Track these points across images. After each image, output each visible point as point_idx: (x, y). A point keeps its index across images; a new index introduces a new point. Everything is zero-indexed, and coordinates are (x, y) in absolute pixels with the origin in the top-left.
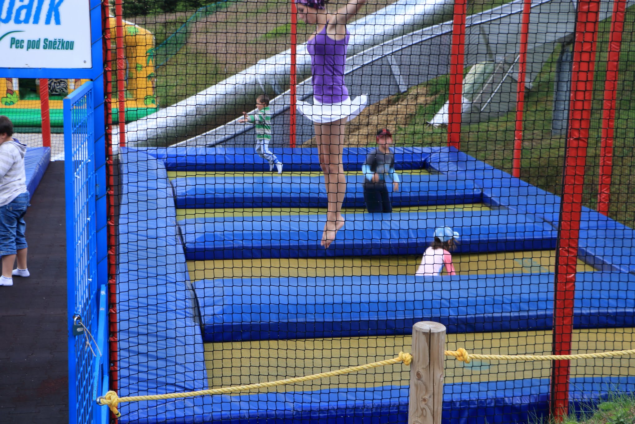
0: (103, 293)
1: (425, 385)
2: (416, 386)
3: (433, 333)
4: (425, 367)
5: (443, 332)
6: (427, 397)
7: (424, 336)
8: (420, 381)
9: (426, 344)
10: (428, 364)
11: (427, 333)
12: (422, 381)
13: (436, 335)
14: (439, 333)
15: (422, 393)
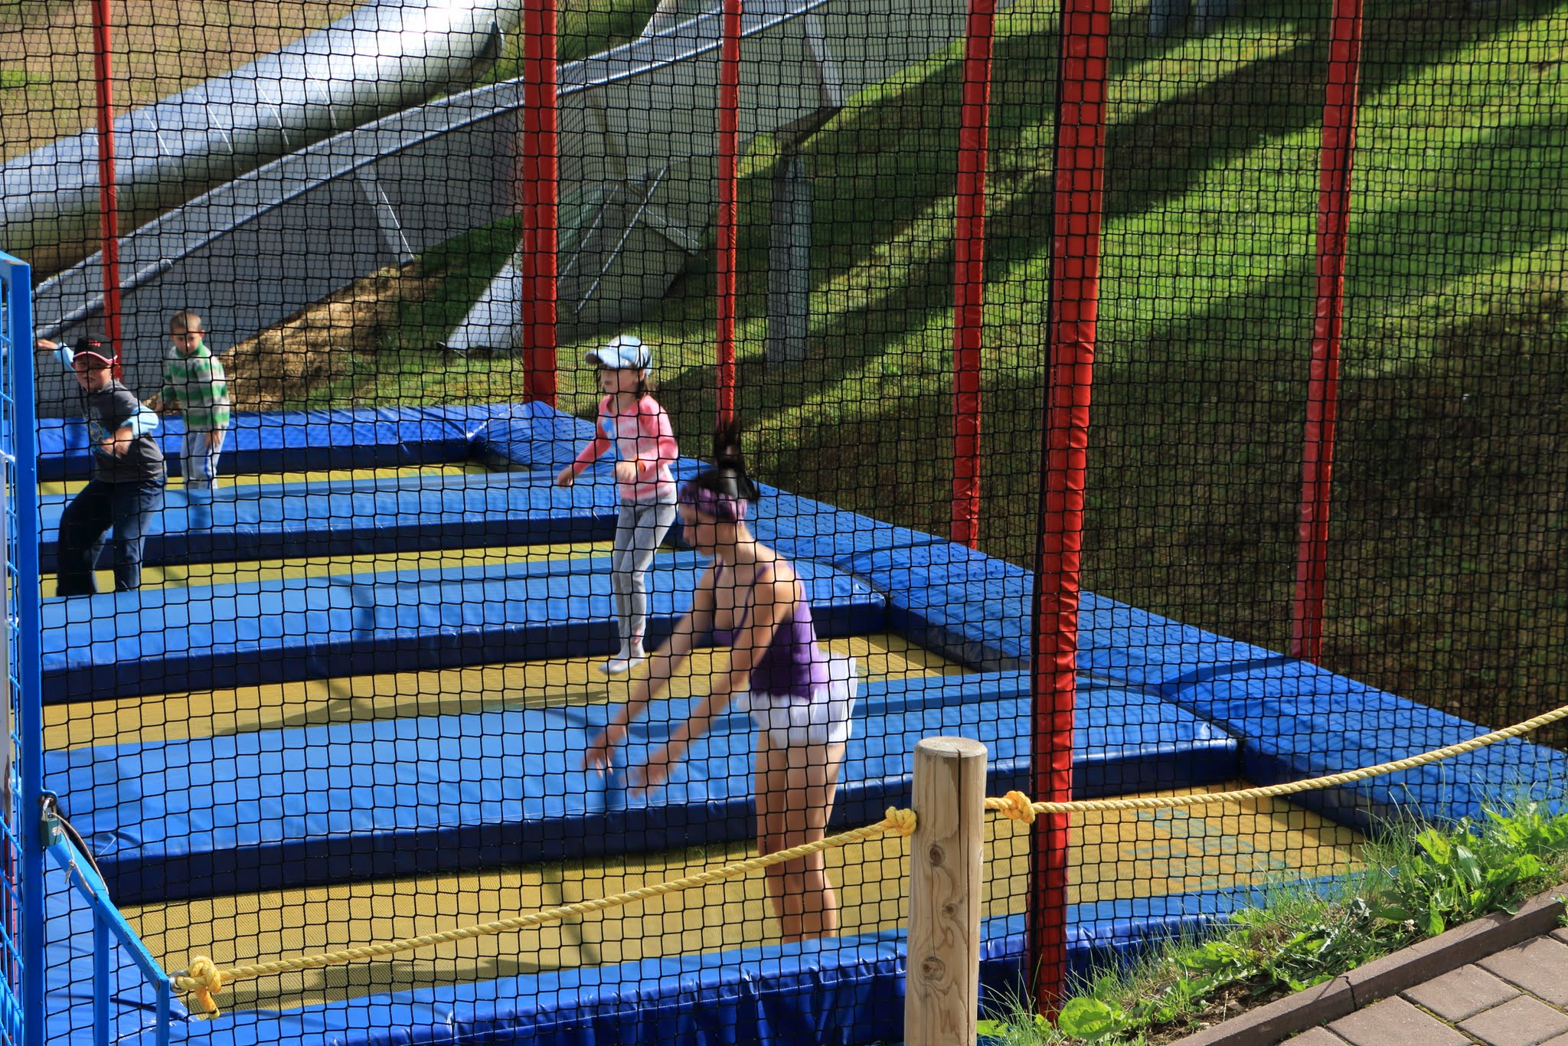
2: (930, 880)
3: (965, 759)
4: (949, 835)
6: (955, 901)
7: (946, 764)
8: (937, 869)
9: (952, 784)
10: (956, 827)
11: (952, 759)
12: (942, 865)
13: (969, 763)
14: (976, 758)
15: (943, 895)
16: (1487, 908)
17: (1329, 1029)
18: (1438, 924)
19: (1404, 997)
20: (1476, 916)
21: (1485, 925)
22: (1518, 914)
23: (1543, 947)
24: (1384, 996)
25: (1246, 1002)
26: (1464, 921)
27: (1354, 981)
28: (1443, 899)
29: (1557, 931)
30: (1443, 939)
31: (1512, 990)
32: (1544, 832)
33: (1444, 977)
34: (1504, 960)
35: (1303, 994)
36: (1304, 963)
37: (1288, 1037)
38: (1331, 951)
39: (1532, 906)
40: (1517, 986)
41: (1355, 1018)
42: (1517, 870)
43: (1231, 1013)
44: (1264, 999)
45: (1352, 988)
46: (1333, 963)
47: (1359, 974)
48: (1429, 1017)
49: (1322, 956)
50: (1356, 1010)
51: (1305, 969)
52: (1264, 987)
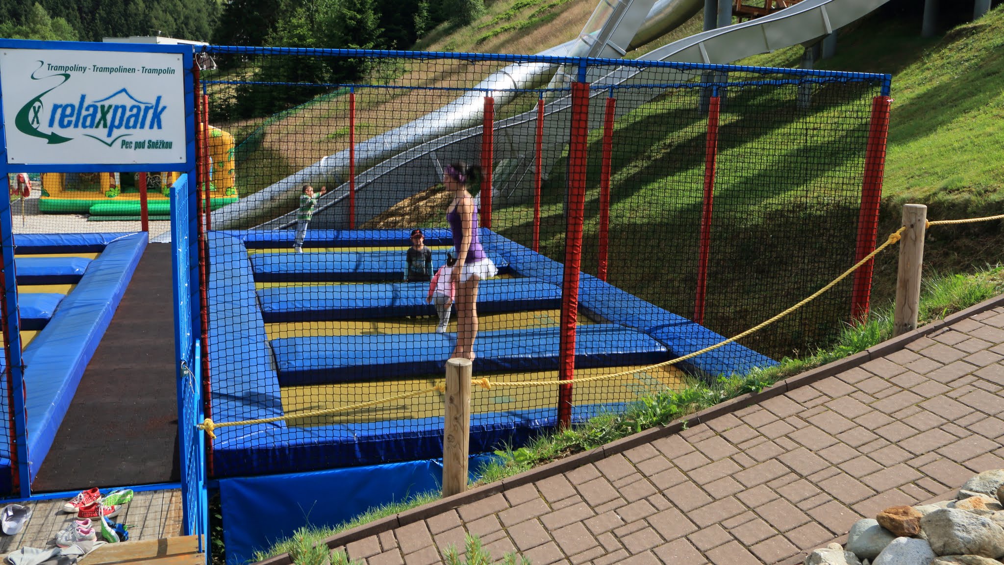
0: (198, 344)
1: (456, 406)
2: (450, 408)
3: (462, 367)
4: (456, 392)
5: (469, 366)
6: (458, 416)
7: (455, 369)
8: (452, 405)
9: (457, 375)
10: (458, 390)
11: (457, 366)
14: (466, 367)
15: (454, 413)
16: (658, 423)
17: (593, 464)
18: (639, 429)
19: (622, 454)
20: (653, 426)
21: (655, 429)
22: (667, 426)
23: (675, 438)
24: (616, 453)
25: (572, 453)
26: (649, 428)
27: (605, 448)
28: (644, 420)
29: (681, 433)
30: (641, 434)
31: (658, 453)
32: (684, 397)
33: (638, 448)
34: (659, 443)
35: (589, 451)
36: (593, 440)
37: (579, 466)
38: (605, 435)
39: (673, 423)
40: (660, 452)
41: (604, 460)
42: (671, 410)
43: (567, 456)
44: (578, 452)
45: (604, 450)
46: (604, 440)
47: (607, 446)
48: (627, 462)
49: (601, 438)
50: (605, 457)
51: (593, 442)
52: (578, 448)
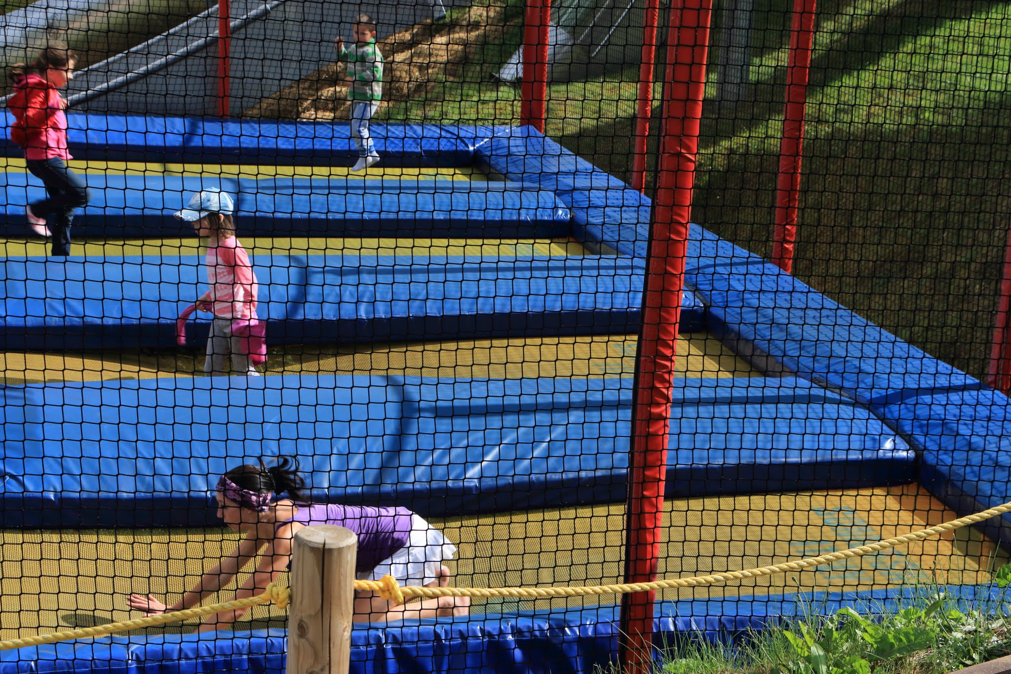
1: (313, 645)
2: (297, 648)
3: (330, 550)
4: (313, 612)
5: (349, 547)
7: (312, 554)
8: (303, 640)
9: (316, 570)
10: (319, 607)
11: (318, 549)
12: (307, 639)
13: (335, 554)
14: (340, 550)
15: (309, 662)
